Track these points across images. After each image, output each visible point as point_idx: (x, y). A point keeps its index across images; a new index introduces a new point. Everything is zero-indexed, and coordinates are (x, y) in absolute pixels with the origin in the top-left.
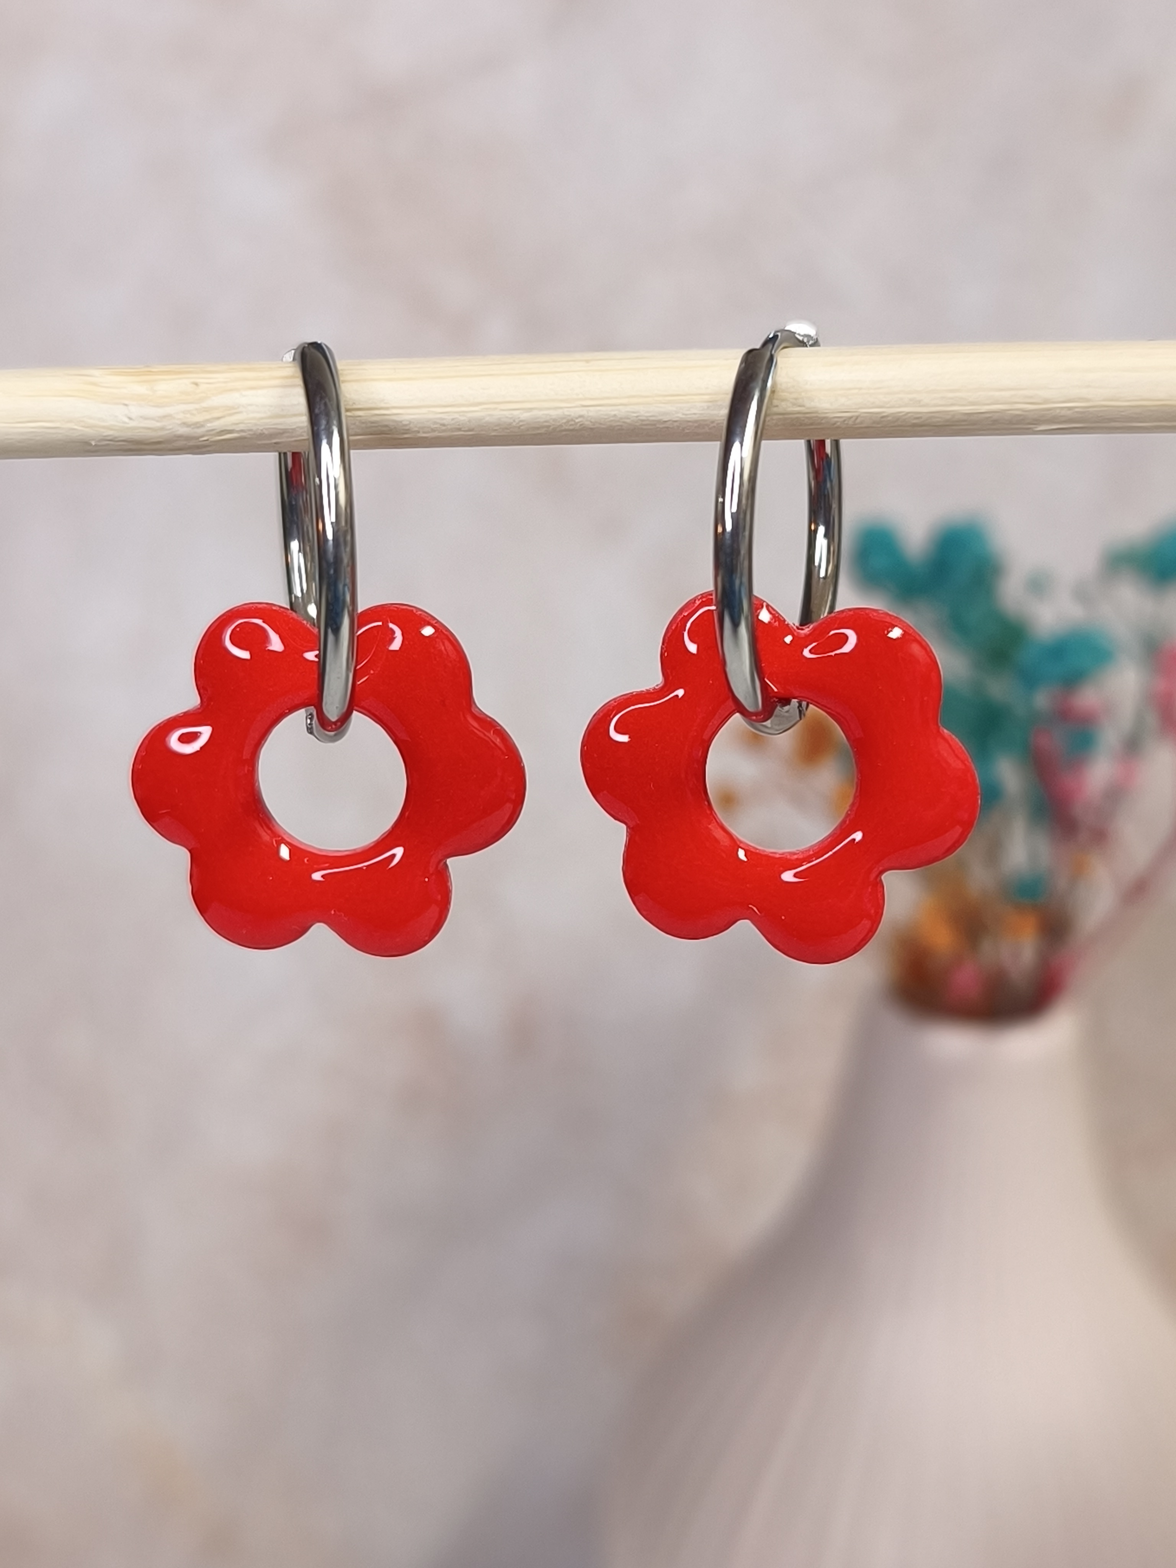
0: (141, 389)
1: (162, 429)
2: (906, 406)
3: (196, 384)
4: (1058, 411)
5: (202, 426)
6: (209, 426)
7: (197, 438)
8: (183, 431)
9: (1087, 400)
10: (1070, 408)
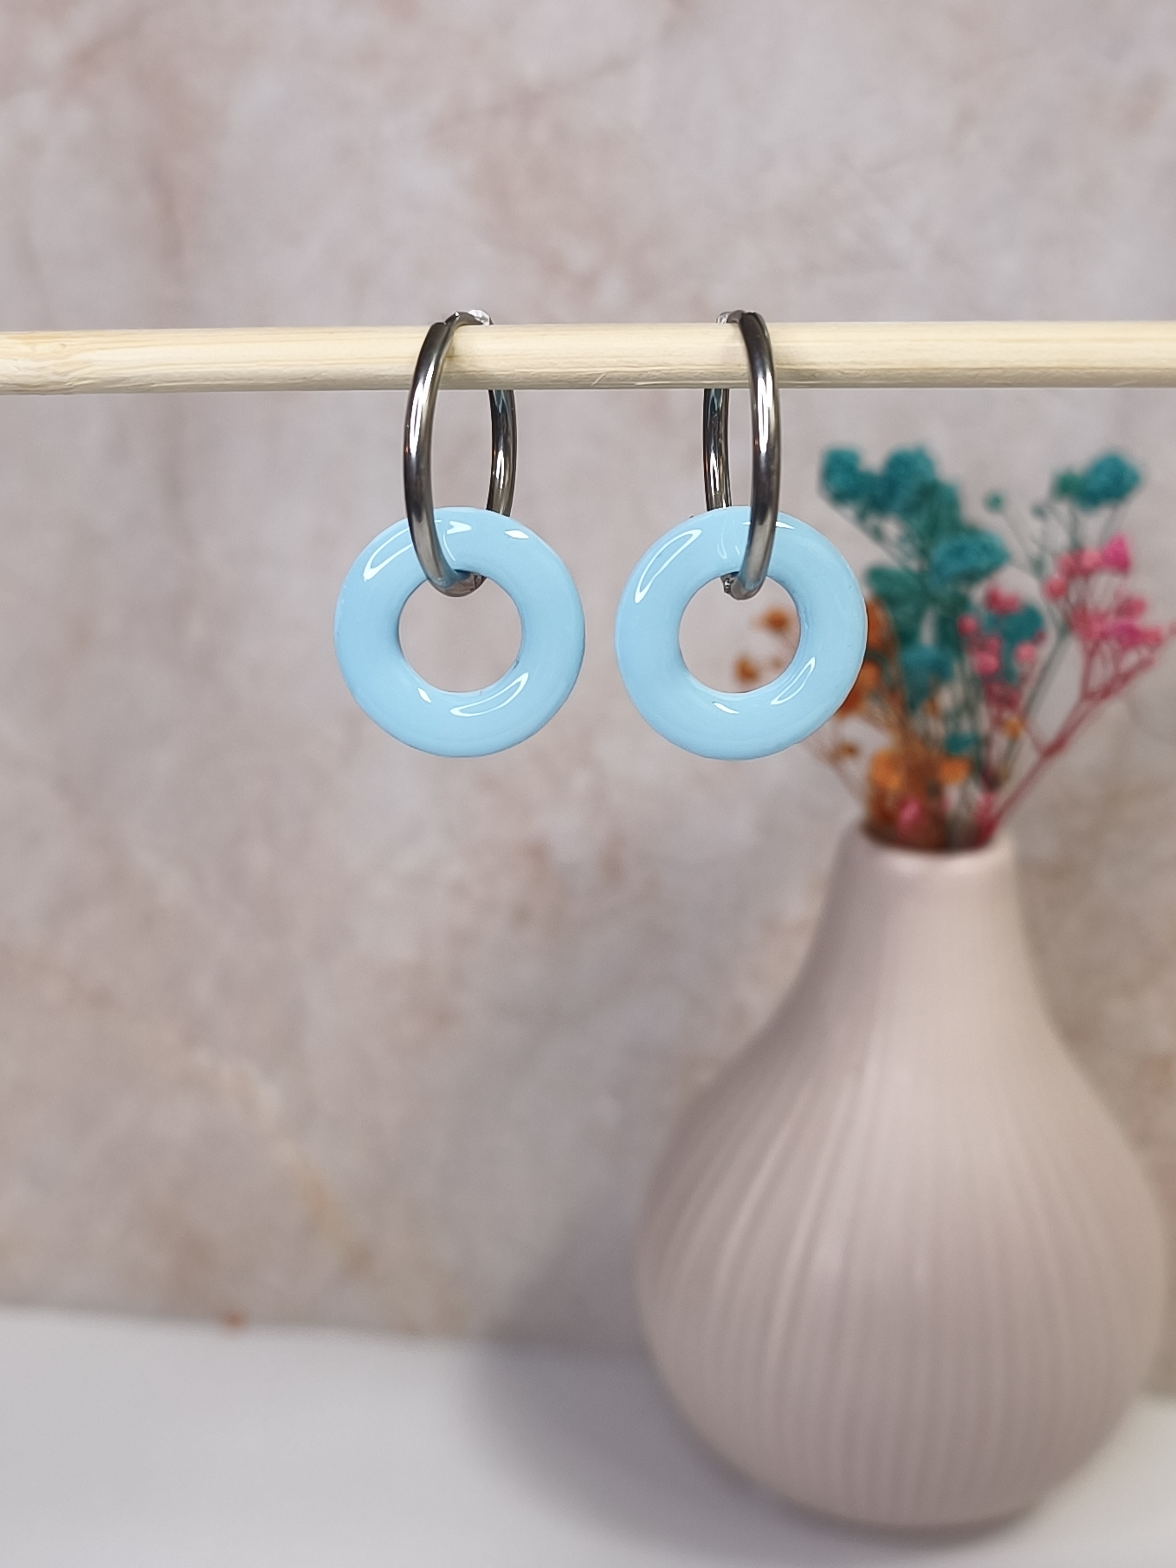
0: (26, 349)
1: (39, 376)
2: (547, 367)
3: (64, 345)
4: (649, 373)
5: (66, 375)
6: (73, 375)
7: (65, 383)
8: (55, 378)
9: (670, 365)
10: (658, 371)
